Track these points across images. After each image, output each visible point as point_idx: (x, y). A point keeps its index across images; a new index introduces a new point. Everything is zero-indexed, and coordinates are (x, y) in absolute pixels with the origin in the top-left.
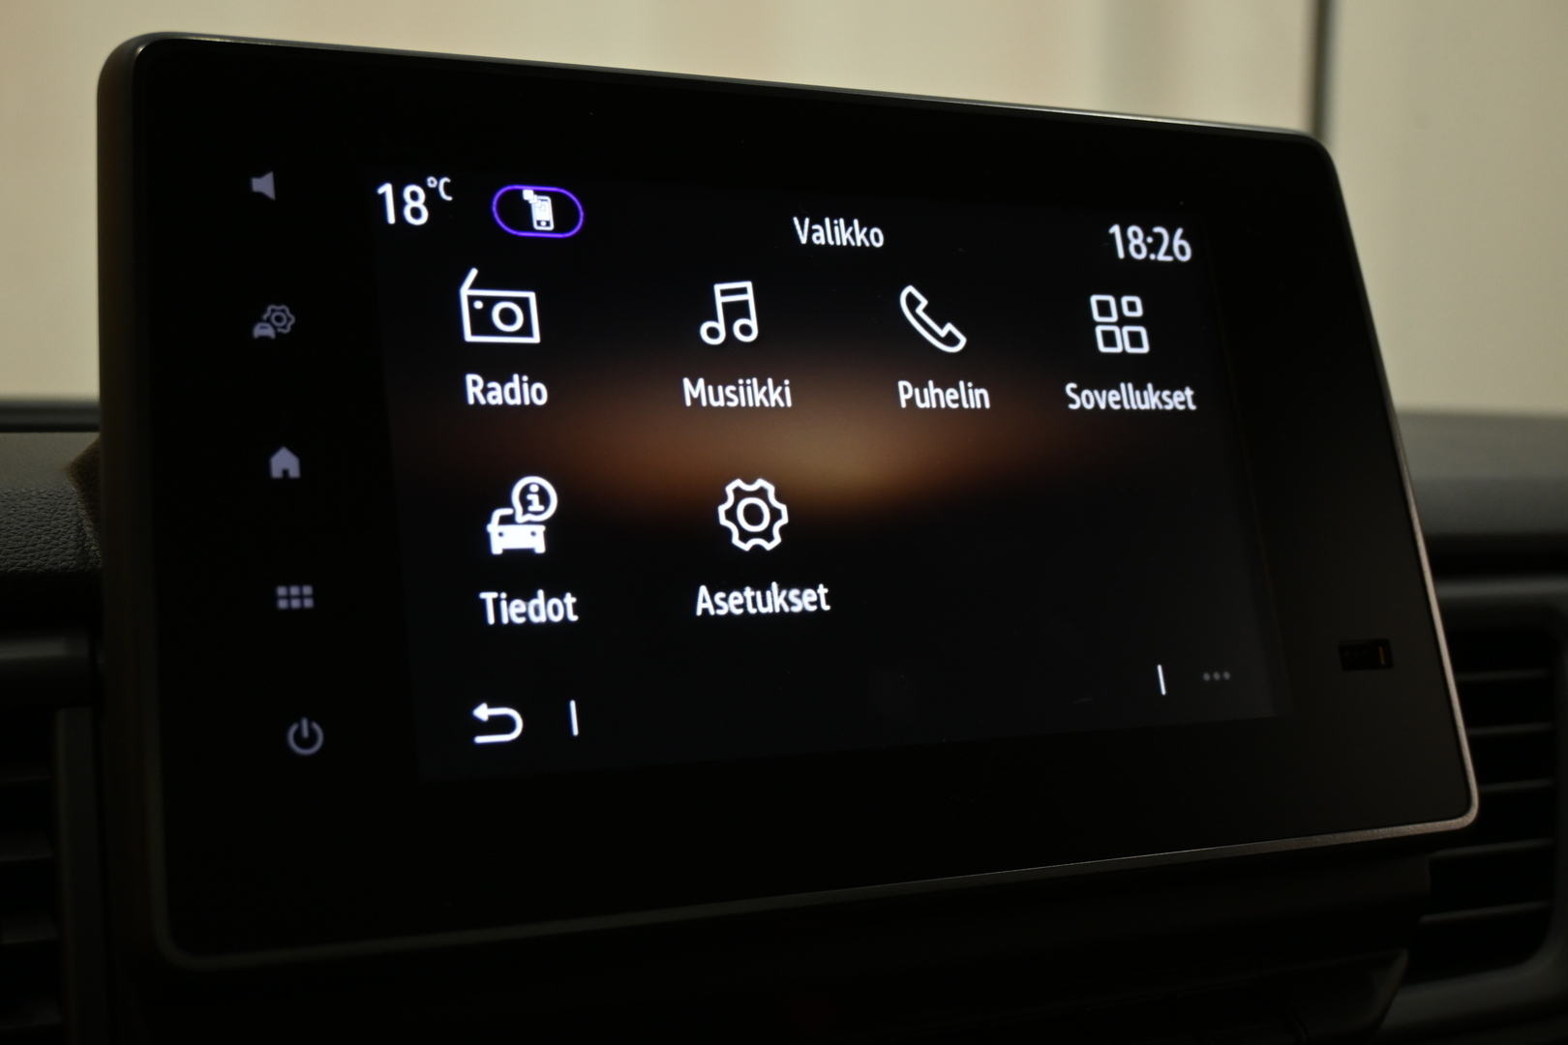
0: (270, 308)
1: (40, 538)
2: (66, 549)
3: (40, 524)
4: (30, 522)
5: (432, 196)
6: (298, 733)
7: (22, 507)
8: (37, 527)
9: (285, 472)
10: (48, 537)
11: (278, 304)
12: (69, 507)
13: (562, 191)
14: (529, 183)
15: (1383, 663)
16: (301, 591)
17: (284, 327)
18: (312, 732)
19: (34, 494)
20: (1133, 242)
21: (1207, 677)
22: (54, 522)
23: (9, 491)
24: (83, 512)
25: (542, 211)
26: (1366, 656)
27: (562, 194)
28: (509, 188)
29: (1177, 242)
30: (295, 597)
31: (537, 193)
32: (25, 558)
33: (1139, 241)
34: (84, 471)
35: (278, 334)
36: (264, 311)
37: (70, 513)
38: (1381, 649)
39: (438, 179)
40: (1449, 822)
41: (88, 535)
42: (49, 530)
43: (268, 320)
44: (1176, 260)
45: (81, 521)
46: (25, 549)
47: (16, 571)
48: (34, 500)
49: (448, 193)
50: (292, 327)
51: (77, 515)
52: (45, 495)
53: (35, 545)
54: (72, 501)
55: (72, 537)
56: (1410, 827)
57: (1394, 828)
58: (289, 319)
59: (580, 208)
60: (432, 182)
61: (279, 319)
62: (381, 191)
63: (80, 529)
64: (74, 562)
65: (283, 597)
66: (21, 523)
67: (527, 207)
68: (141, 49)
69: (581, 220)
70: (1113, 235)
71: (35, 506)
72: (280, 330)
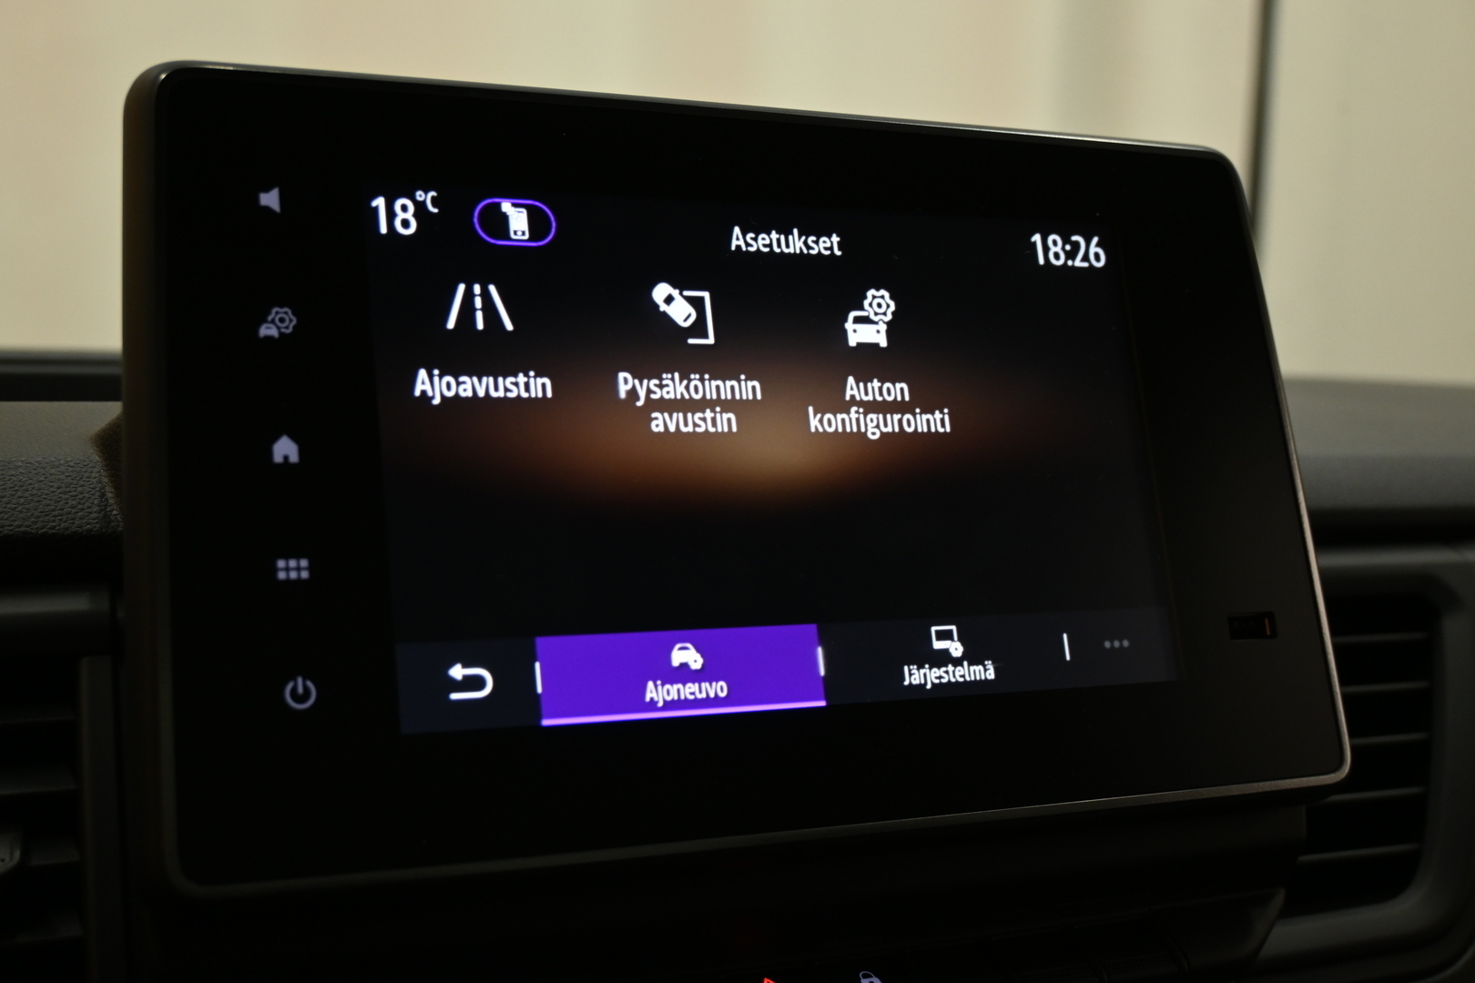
0: (274, 310)
1: (67, 503)
2: (91, 513)
3: (68, 490)
4: (58, 488)
5: (420, 208)
6: (294, 690)
7: (51, 475)
8: (65, 493)
9: (286, 458)
10: (74, 502)
11: (281, 307)
12: (93, 475)
13: (537, 203)
14: (507, 196)
15: (1268, 633)
16: (298, 563)
17: (287, 328)
18: (306, 689)
19: (62, 462)
20: (1053, 249)
21: (1107, 644)
22: (80, 489)
23: (40, 459)
24: (106, 480)
25: (518, 221)
26: (1253, 626)
27: (537, 206)
28: (489, 201)
29: (1093, 249)
30: (293, 569)
31: (515, 205)
32: (54, 521)
33: (1058, 249)
34: (108, 442)
35: (281, 334)
36: (269, 313)
37: (94, 480)
38: (1267, 620)
39: (426, 193)
40: (1322, 777)
41: (110, 501)
42: (76, 496)
43: (273, 321)
44: (1091, 265)
45: (103, 488)
46: (54, 513)
47: (46, 533)
48: (63, 468)
49: (434, 205)
50: (294, 327)
51: (100, 482)
52: (72, 464)
53: (62, 510)
54: (96, 470)
55: (96, 502)
56: (1288, 781)
57: (1273, 782)
58: (291, 321)
59: (552, 218)
60: (420, 195)
61: (282, 320)
62: (374, 204)
63: (103, 495)
64: (98, 525)
65: (282, 569)
66: (51, 489)
67: (505, 218)
68: (163, 76)
69: (553, 230)
70: (1035, 243)
71: (63, 473)
72: (283, 330)
